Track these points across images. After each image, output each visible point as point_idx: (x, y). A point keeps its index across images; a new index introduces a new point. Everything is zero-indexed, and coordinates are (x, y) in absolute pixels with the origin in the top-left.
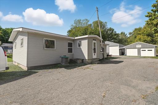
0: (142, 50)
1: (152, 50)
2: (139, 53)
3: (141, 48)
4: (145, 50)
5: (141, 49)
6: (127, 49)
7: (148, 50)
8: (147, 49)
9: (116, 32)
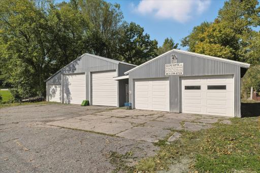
0: (187, 88)
1: (223, 87)
2: (176, 99)
3: (181, 78)
4: (198, 88)
5: (185, 83)
6: (136, 83)
7: (210, 88)
8: (204, 83)
9: (148, 38)
